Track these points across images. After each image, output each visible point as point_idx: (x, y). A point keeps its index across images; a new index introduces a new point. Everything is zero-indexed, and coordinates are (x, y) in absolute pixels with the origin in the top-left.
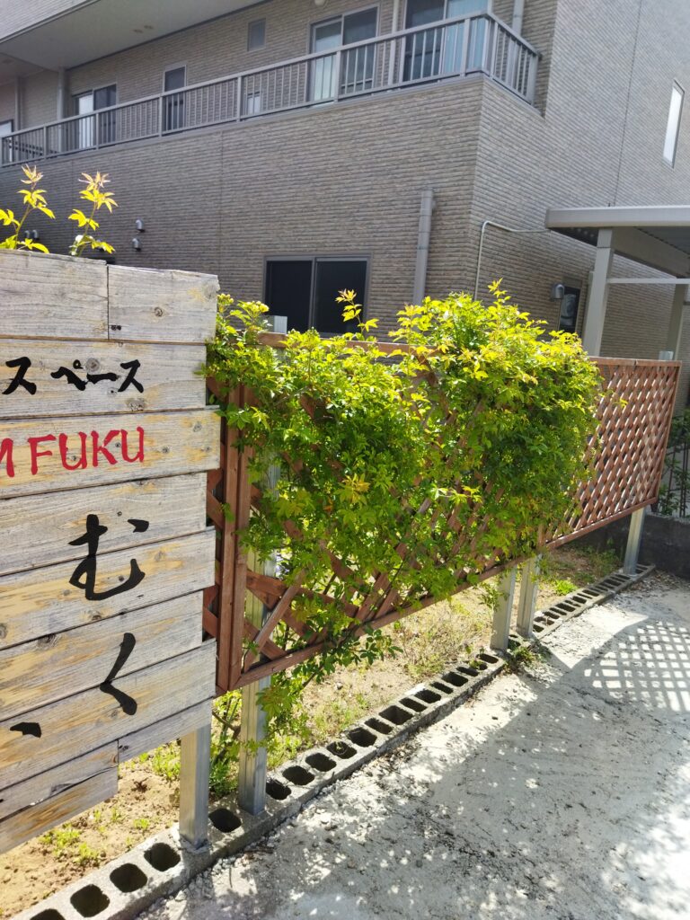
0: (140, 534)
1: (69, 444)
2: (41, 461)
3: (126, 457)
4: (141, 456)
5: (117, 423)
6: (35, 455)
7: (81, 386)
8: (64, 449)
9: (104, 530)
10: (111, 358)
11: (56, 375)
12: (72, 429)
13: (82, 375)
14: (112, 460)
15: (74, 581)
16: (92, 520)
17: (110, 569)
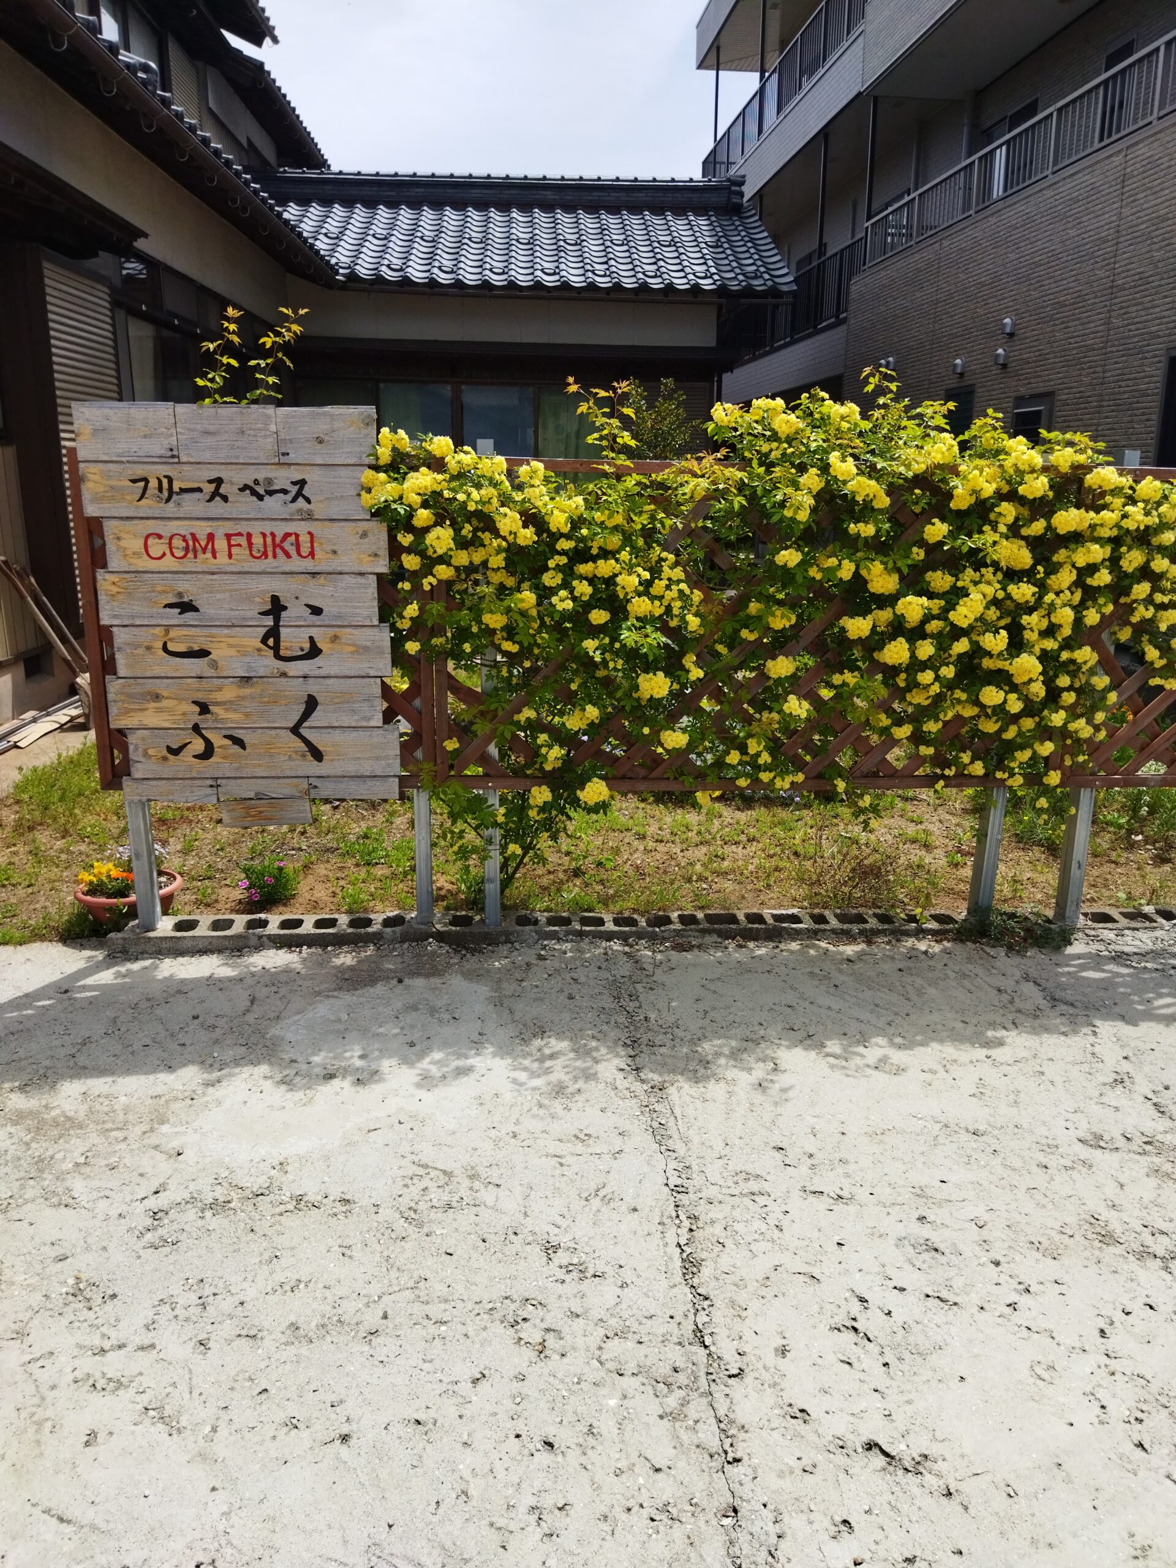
0: (315, 618)
1: (254, 540)
2: (234, 550)
3: (299, 553)
4: (312, 554)
5: (291, 528)
6: (230, 546)
7: (261, 498)
8: (250, 544)
9: (285, 608)
10: (283, 478)
11: (242, 490)
12: (256, 529)
13: (261, 491)
14: (288, 556)
15: (264, 641)
16: (275, 600)
17: (293, 639)
